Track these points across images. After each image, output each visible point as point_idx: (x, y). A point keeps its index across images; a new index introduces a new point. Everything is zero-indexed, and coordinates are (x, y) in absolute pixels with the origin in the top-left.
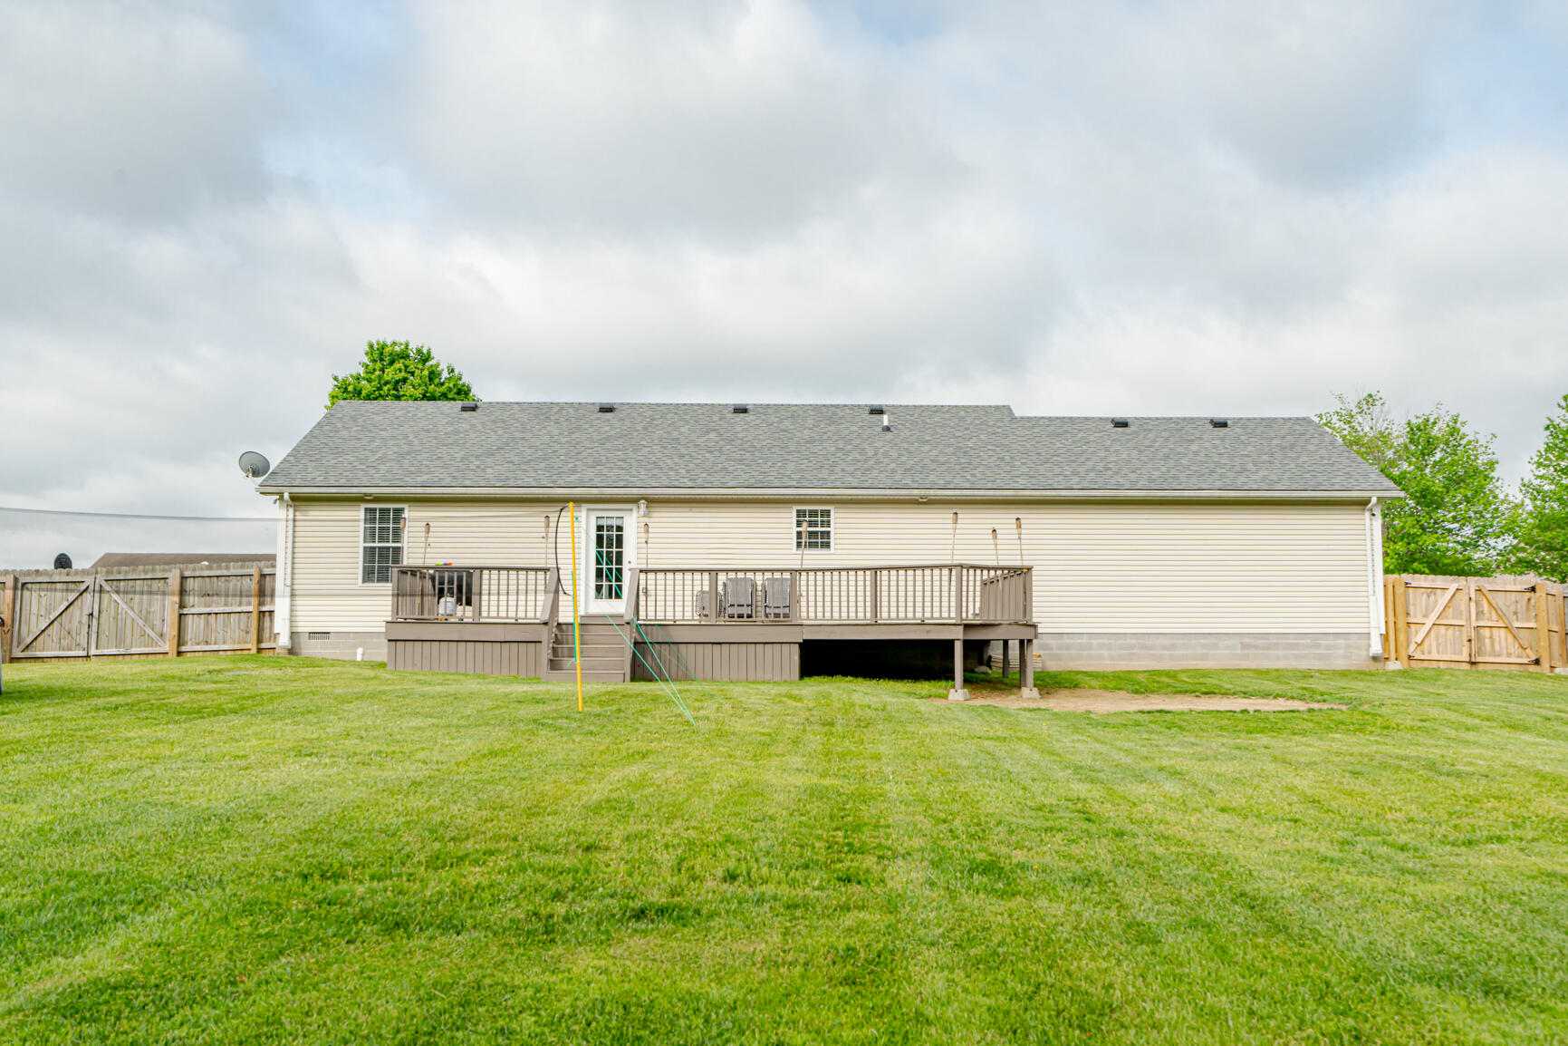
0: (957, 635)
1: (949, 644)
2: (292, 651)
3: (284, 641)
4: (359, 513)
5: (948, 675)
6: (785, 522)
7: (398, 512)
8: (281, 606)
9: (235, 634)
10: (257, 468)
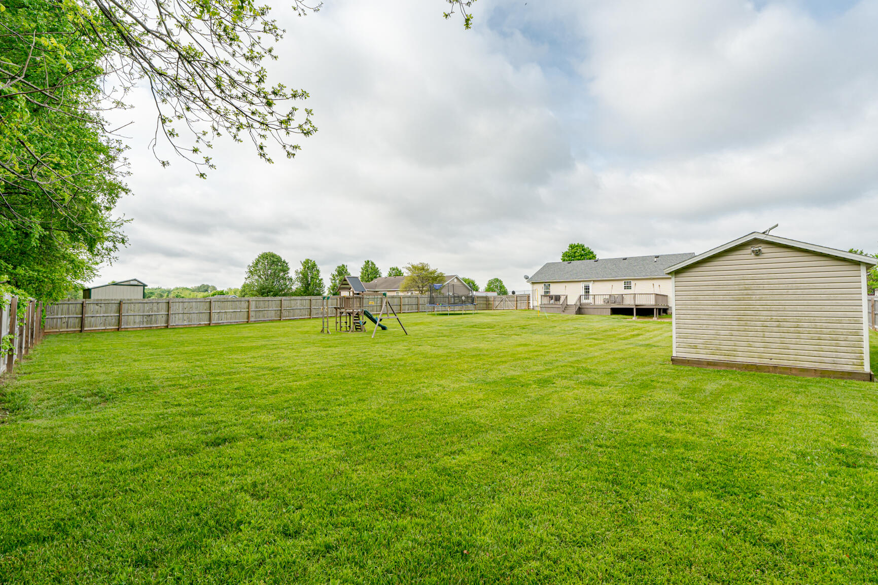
0: (634, 307)
1: (633, 309)
2: (533, 309)
3: (532, 307)
4: (543, 285)
5: (633, 315)
6: (622, 284)
7: (549, 285)
8: (531, 302)
9: (524, 306)
10: (527, 278)
